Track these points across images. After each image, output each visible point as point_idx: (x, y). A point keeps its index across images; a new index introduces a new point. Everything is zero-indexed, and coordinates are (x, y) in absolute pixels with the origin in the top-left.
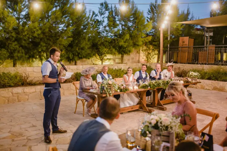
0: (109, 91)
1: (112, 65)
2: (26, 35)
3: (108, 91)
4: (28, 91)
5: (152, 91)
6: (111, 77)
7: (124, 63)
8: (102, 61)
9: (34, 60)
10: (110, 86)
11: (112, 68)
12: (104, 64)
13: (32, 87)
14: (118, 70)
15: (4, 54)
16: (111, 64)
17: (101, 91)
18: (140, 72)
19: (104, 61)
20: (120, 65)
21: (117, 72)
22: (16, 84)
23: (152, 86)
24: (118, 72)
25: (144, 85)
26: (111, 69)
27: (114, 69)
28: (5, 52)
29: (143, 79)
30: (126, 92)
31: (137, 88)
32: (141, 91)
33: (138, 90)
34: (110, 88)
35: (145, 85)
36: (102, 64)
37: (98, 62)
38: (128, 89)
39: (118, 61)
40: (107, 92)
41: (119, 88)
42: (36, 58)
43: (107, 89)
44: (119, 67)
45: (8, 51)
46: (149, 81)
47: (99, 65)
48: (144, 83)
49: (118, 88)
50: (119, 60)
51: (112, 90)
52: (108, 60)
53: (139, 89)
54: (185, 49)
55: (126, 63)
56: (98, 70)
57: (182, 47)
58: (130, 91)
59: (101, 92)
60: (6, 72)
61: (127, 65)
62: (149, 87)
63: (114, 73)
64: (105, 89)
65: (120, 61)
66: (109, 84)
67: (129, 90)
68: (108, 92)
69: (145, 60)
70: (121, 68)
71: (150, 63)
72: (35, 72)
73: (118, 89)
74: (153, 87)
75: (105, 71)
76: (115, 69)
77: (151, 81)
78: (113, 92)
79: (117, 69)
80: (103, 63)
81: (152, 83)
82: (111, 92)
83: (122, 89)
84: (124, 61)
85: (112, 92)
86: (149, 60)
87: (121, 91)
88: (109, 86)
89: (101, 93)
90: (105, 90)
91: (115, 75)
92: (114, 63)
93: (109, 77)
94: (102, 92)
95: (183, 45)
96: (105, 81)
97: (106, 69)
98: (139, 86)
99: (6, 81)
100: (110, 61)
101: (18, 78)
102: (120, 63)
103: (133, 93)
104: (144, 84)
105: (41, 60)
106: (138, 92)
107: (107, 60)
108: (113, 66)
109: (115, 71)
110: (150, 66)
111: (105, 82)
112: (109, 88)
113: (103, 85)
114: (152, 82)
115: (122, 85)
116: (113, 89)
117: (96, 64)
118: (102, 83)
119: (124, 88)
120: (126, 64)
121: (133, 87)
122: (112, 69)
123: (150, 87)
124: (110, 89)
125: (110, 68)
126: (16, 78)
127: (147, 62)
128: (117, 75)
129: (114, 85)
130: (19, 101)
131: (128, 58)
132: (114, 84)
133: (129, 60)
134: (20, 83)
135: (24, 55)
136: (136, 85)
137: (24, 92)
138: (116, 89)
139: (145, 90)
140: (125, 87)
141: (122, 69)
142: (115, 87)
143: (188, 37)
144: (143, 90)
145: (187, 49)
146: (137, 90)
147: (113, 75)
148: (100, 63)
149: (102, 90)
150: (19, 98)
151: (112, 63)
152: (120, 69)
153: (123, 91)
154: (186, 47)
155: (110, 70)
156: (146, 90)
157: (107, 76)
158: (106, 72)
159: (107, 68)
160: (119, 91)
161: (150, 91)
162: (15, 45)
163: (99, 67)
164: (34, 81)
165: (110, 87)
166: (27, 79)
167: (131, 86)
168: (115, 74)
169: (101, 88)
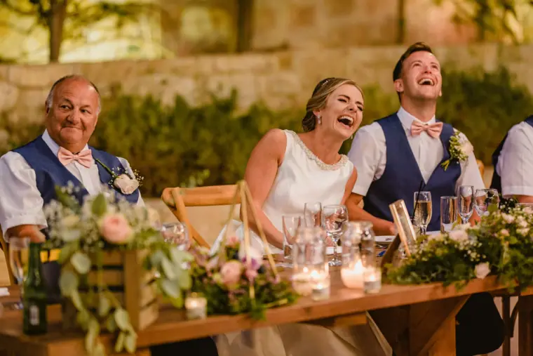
0: (104, 308)
1: (150, 68)
3: (94, 311)
5: (514, 301)
6: (128, 183)
7: (257, 42)
8: (49, 25)
10: (114, 258)
11: (143, 92)
12: (71, 54)
14: (198, 116)
16: (136, 56)
17: (27, 313)
18: (391, 124)
19: (68, 24)
20: (223, 62)
21: (195, 133)
23: (506, 256)
24: (205, 134)
25: (438, 245)
26: (137, 105)
27: (167, 100)
29: (427, 195)
30: (267, 311)
31: (374, 276)
32: (406, 308)
33: (383, 297)
34: (112, 277)
35: (439, 252)
36: (54, 56)
37: (13, 36)
38: (286, 286)
39: (208, 27)
40: (84, 316)
41: (200, 281)
43: (83, 288)
44: (213, 86)
46: (480, 211)
47: (27, 66)
48: (434, 226)
49: (187, 284)
50: (216, 21)
51: (138, 295)
52: (110, 21)
53: (392, 289)
55: (285, 47)
56: (14, 118)
58: (298, 305)
59: (35, 321)
61: (286, 64)
62: (483, 270)
63: (164, 146)
64: (69, 288)
65: (225, 30)
66: (109, 246)
67: (291, 297)
68: (101, 320)
69: (456, 20)
70: (234, 92)
71: (507, 40)
73: (194, 288)
74: (515, 262)
75: (69, 123)
76: (180, 101)
77: (498, 215)
78: (147, 318)
79: (193, 102)
80: (66, 45)
81: (512, 227)
82: (121, 318)
83: (234, 287)
84: (259, 20)
85: (134, 320)
86: (497, 11)
87: (220, 302)
88: (104, 258)
89: (31, 330)
90: (66, 303)
91: (173, 159)
92: (165, 44)
93: (107, 178)
94: (42, 316)
96: (70, 219)
97: (75, 101)
98: (387, 255)
100: (130, 28)
102: (218, 49)
103: (327, 322)
104: (435, 235)
106: (383, 316)
107: (97, 18)
108: (157, 78)
109: (179, 122)
110: (504, 74)
111: (69, 226)
112: (103, 279)
113: (55, 255)
114: (509, 218)
115: (232, 253)
116: (148, 294)
118: (42, 237)
119: (243, 276)
120: (274, 59)
121: (335, 273)
122: (150, 103)
123: (494, 271)
124: (118, 289)
125: (127, 89)
127: (481, 38)
128: (195, 156)
129: (153, 247)
132: (151, 240)
136: (362, 246)
138: (174, 294)
139: (440, 295)
140: (253, 274)
141: (244, 106)
142: (161, 270)
144: (423, 292)
146: (369, 298)
147: (161, 155)
148: (35, 45)
149: (42, 305)
151: (150, 50)
152: (226, 107)
153: (235, 304)
155: (129, 112)
156: (452, 291)
157: (94, 169)
158: (76, 134)
159: (84, 95)
160: (196, 304)
161: (498, 302)
163: (23, 89)
165: (119, 268)
167: (317, 259)
168: (179, 150)
169: (32, 286)
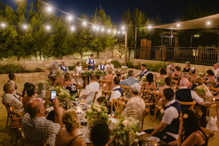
2: (23, 41)
4: (25, 76)
8: (81, 56)
9: (31, 56)
12: (83, 58)
13: (28, 73)
15: (11, 53)
19: (83, 56)
22: (18, 71)
28: (11, 52)
36: (81, 58)
42: (32, 55)
45: (13, 51)
52: (87, 56)
54: (144, 48)
57: (142, 47)
60: (11, 64)
72: (31, 64)
84: (99, 56)
86: (122, 55)
95: (143, 45)
99: (11, 69)
101: (19, 68)
105: (36, 56)
117: (78, 59)
126: (18, 68)
130: (19, 82)
131: (104, 54)
133: (105, 56)
134: (20, 71)
135: (24, 53)
137: (22, 77)
143: (146, 39)
145: (145, 48)
150: (19, 80)
154: (145, 47)
162: (18, 47)
164: (30, 70)
166: (25, 68)
